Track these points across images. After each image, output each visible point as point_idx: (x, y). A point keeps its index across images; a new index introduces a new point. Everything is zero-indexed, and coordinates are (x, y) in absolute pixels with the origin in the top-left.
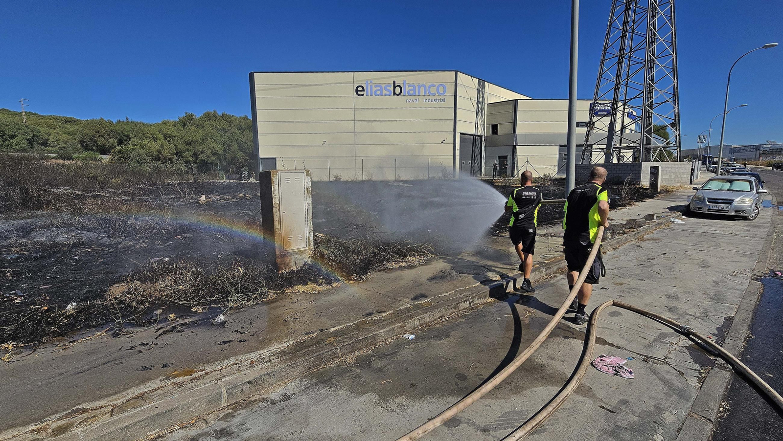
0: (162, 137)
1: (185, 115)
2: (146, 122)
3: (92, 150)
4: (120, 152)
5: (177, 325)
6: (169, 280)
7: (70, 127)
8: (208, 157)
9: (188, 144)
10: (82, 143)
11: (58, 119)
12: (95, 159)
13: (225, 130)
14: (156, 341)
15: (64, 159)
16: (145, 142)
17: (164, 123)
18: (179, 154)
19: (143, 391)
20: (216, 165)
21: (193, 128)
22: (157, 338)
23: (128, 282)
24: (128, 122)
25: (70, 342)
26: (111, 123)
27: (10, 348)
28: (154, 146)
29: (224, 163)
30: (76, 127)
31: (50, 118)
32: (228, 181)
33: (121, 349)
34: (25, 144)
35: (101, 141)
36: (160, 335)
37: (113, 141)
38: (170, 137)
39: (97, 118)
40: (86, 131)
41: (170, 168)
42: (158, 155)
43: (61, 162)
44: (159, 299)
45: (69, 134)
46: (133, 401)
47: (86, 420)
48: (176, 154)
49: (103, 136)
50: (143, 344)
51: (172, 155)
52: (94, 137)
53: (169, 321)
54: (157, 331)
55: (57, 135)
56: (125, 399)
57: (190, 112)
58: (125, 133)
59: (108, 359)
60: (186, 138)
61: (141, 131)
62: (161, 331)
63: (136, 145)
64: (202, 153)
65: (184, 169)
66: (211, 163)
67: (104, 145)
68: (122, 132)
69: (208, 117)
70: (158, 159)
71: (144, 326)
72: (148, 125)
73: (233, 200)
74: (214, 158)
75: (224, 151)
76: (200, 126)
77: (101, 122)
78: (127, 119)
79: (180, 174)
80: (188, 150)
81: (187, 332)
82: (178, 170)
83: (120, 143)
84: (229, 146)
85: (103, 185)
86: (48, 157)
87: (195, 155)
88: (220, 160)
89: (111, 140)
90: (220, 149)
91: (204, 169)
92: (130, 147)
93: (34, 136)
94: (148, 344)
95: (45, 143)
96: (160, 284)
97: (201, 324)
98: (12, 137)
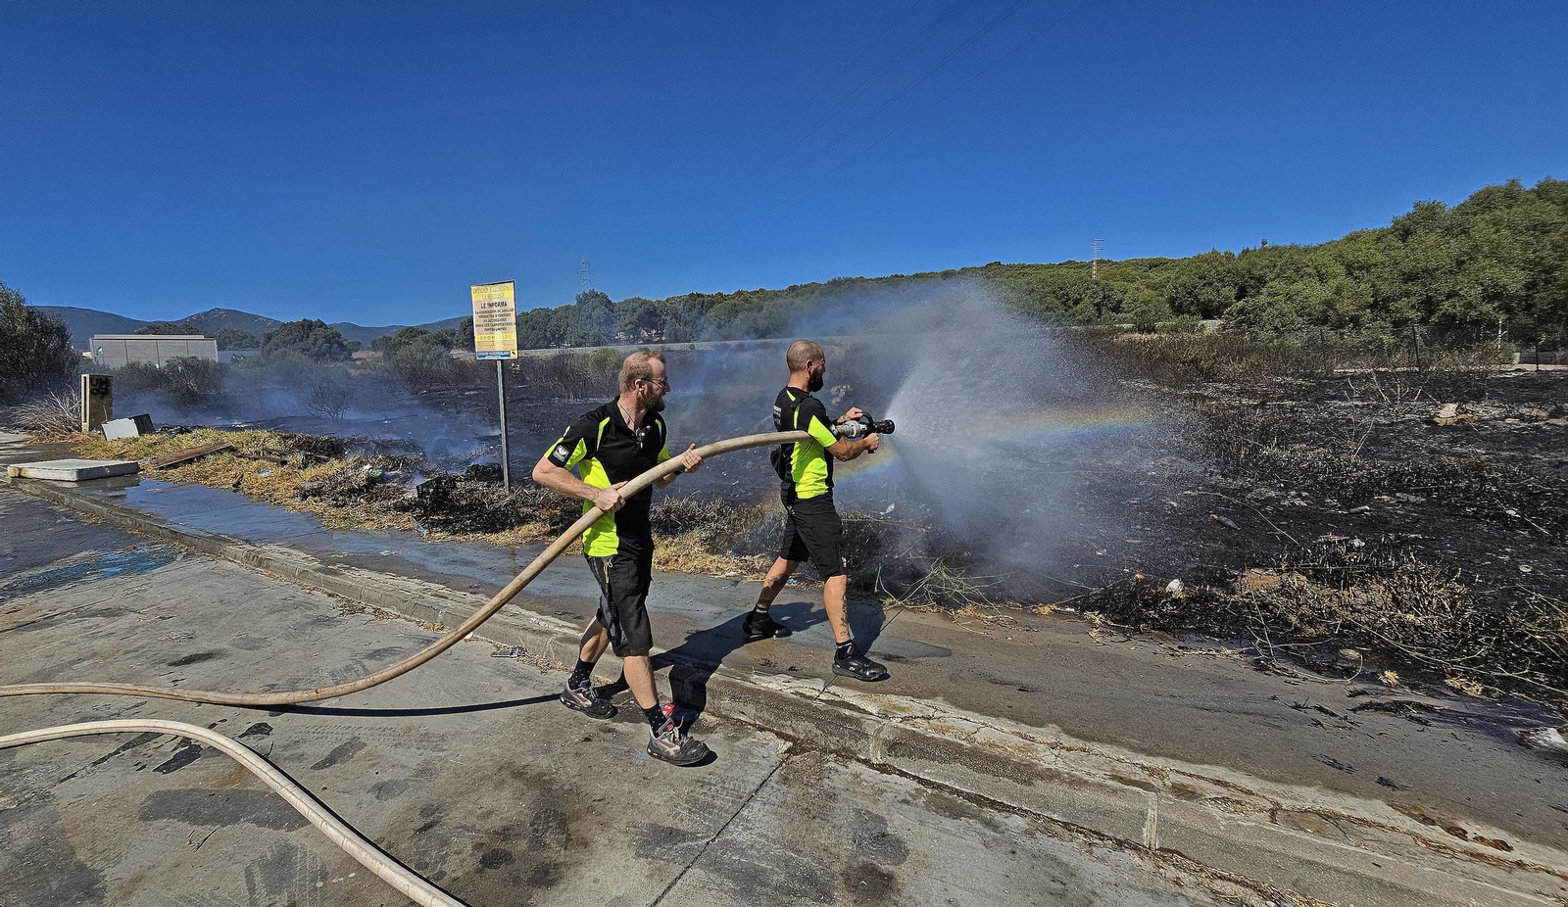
0: (1341, 270)
1: (1412, 210)
2: (1303, 243)
3: (1189, 312)
4: (1241, 311)
5: (1409, 703)
6: (1378, 593)
7: (1156, 276)
8: (1470, 306)
9: (1410, 278)
10: (1172, 301)
11: (1138, 264)
12: (1191, 329)
13: (1543, 229)
14: (1352, 716)
15: (1141, 331)
16: (1299, 286)
17: (1353, 238)
18: (1380, 305)
19: (1338, 809)
20: (1492, 325)
21: (1433, 237)
22: (1354, 710)
23: (1280, 572)
24: (1265, 250)
25: (1180, 647)
26: (1229, 257)
27: (1098, 621)
28: (1317, 293)
29: (1522, 319)
30: (1166, 274)
31: (1128, 264)
32: (1530, 368)
33: (1274, 698)
34: (1092, 310)
35: (1206, 294)
36: (1364, 707)
37: (1230, 292)
38: (1360, 268)
39: (1205, 251)
40: (1184, 279)
41: (1351, 338)
42: (1325, 311)
43: (1137, 336)
44: (1351, 627)
45: (1154, 287)
46: (1316, 818)
47: (1225, 800)
48: (1373, 306)
49: (1210, 284)
50: (1321, 709)
51: (1362, 308)
52: (1195, 288)
53: (1381, 683)
54: (1354, 696)
55: (1134, 293)
56: (1298, 805)
57: (1426, 199)
58: (1256, 273)
59: (1251, 707)
60: (1408, 266)
61: (1292, 264)
62: (1364, 700)
63: (1276, 294)
64: (1449, 296)
65: (1388, 339)
66: (1476, 323)
67: (1210, 300)
68: (1249, 271)
69: (1484, 202)
70: (1323, 320)
71: (1319, 673)
72: (1307, 250)
73: (1553, 421)
74: (1487, 307)
75: (1531, 286)
76: (1456, 228)
77: (1212, 259)
78: (1264, 243)
79: (1378, 352)
80: (1407, 294)
81: (1438, 731)
82: (1370, 343)
83: (1241, 294)
84: (1551, 269)
85: (1209, 376)
86: (1120, 330)
87: (1429, 305)
88: (1508, 310)
89: (1225, 291)
90: (1514, 281)
91: (1450, 337)
92: (1263, 299)
93: (1104, 297)
94: (1333, 715)
95: (1117, 309)
96: (1355, 595)
97: (1478, 727)
98: (1077, 302)
